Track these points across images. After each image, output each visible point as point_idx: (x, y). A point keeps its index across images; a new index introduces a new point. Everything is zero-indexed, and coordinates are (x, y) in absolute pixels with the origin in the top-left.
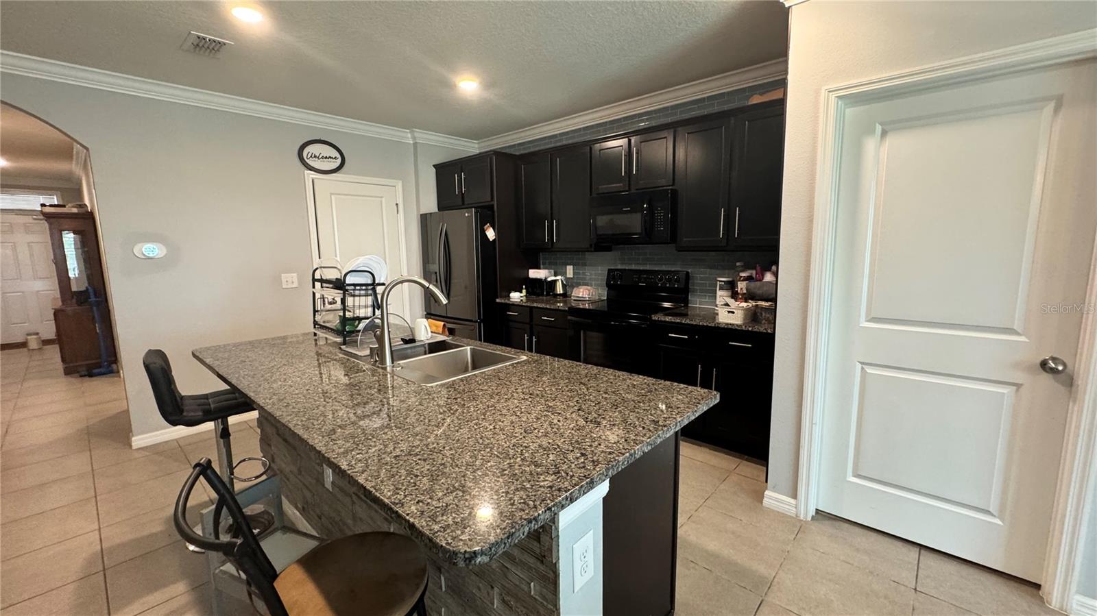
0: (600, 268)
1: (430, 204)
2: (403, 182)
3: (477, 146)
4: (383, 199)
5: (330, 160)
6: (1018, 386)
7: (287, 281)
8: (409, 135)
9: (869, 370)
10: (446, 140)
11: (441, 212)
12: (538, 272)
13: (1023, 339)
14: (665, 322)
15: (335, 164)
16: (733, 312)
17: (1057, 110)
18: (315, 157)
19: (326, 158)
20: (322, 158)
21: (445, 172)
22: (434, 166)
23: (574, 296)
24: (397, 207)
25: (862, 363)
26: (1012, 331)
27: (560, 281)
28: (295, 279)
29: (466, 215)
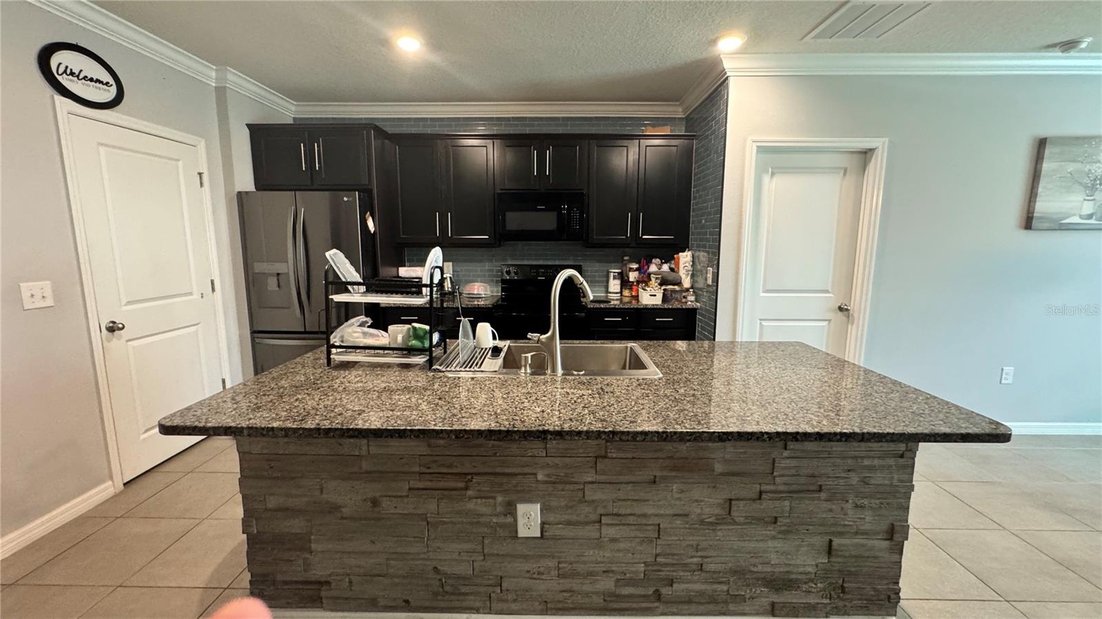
0: (487, 264)
1: (245, 180)
2: (206, 141)
3: (293, 108)
4: (180, 163)
5: (98, 85)
6: (829, 321)
7: (32, 296)
8: (214, 74)
9: (764, 323)
10: (263, 93)
11: (259, 193)
12: (414, 271)
13: (831, 295)
14: (601, 308)
15: (109, 94)
16: (655, 295)
17: (845, 174)
18: (72, 74)
19: (91, 80)
20: (85, 78)
21: (261, 136)
22: (248, 126)
23: (466, 294)
24: (201, 178)
25: (760, 320)
26: (827, 292)
27: (448, 279)
28: (48, 292)
29: (345, 199)
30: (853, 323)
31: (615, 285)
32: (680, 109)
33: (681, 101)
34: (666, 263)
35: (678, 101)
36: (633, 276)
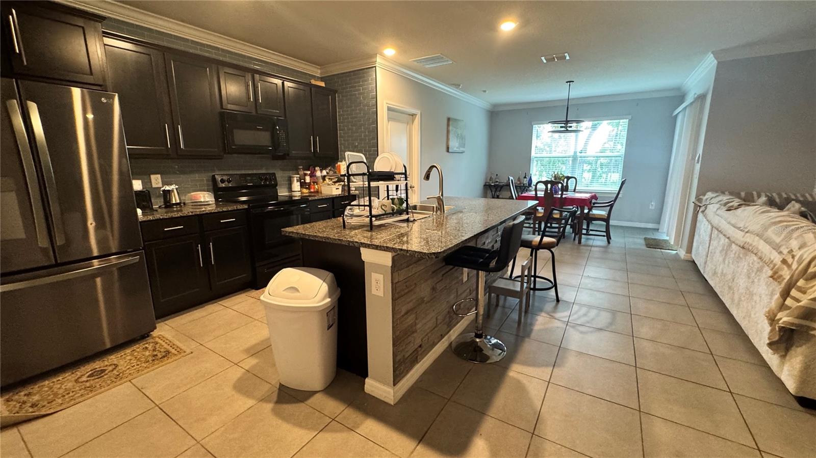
27: (175, 191)
30: (415, 193)
31: (296, 186)
32: (319, 71)
33: (322, 67)
34: (325, 169)
35: (320, 66)
36: (308, 179)
